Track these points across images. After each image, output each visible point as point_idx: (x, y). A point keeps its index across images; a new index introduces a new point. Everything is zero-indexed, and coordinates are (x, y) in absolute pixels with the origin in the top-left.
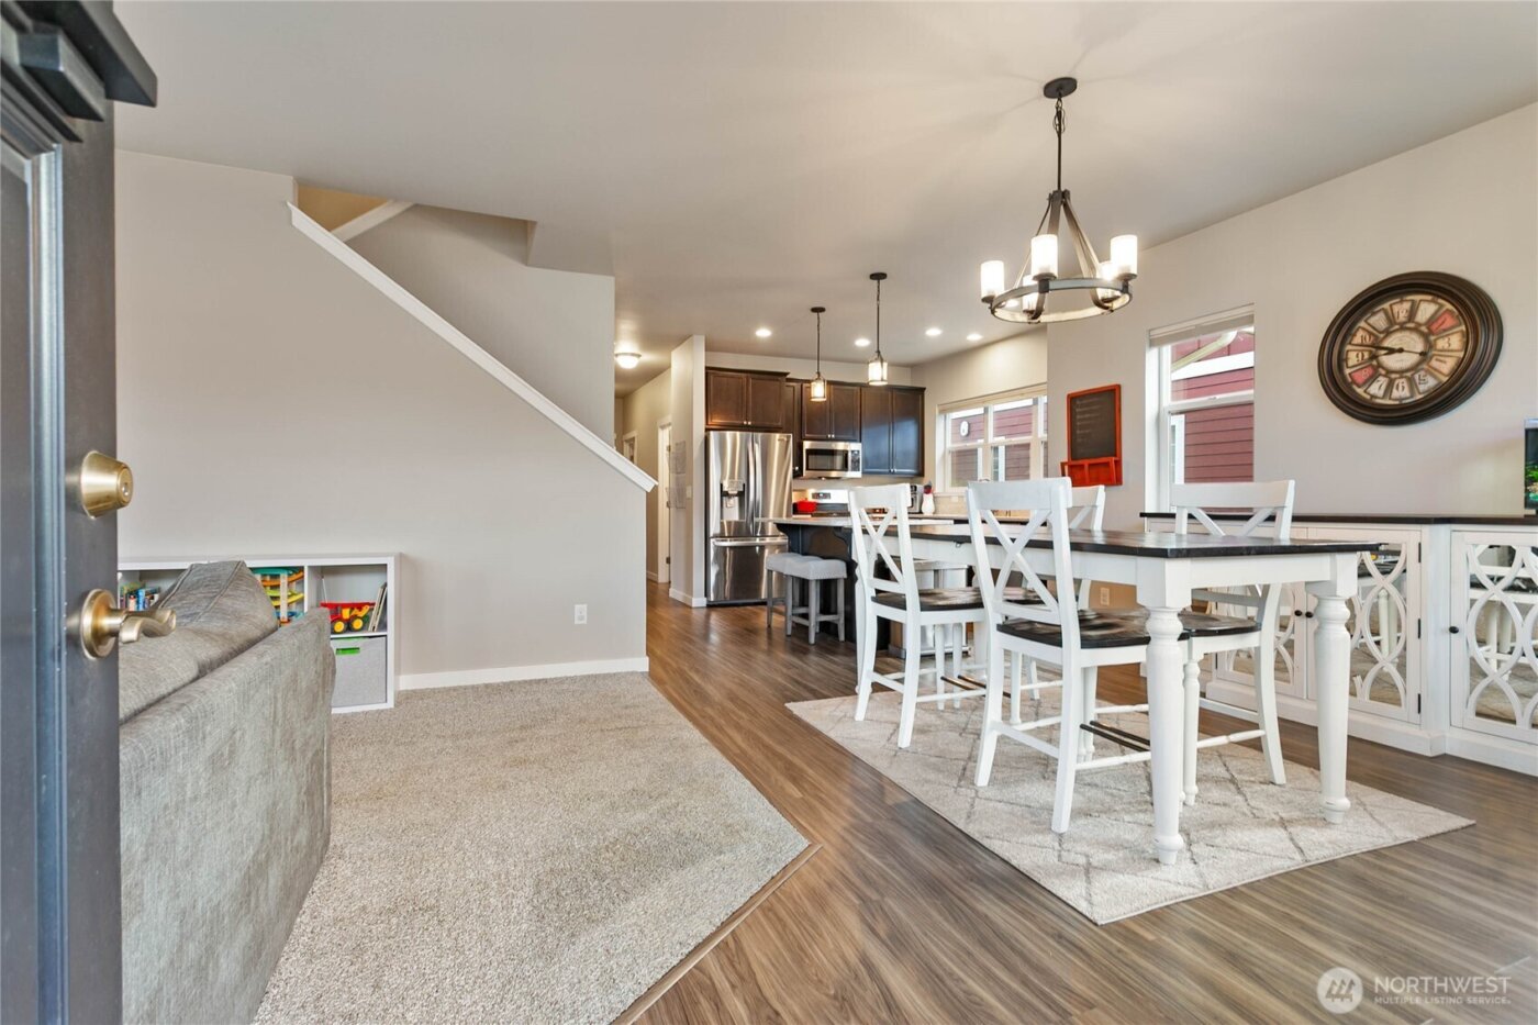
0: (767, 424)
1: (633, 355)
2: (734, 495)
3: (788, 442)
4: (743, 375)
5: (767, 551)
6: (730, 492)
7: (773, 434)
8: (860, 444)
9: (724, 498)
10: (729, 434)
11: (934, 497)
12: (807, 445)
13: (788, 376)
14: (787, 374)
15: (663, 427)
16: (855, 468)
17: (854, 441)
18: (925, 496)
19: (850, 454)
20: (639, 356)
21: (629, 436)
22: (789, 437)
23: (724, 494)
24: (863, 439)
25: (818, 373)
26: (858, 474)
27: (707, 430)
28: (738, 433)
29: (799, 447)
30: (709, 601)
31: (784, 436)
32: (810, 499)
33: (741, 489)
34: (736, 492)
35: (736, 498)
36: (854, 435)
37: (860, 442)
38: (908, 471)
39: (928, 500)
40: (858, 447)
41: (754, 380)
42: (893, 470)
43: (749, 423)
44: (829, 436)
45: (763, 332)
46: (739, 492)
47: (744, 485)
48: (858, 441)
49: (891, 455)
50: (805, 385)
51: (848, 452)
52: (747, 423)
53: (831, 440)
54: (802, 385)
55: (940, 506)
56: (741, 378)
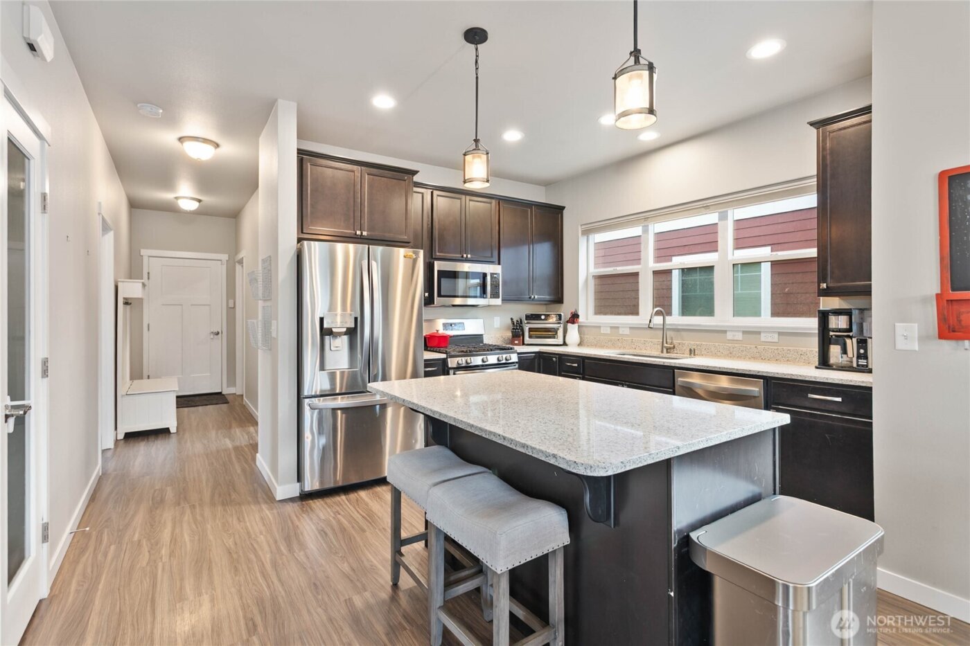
0: (388, 236)
1: (206, 141)
2: (340, 334)
3: (415, 261)
4: (355, 168)
5: (390, 411)
6: (334, 330)
7: (396, 249)
8: (500, 267)
9: (327, 338)
10: (340, 247)
11: (579, 326)
12: (438, 266)
13: (416, 178)
14: (414, 173)
16: (495, 295)
17: (492, 262)
18: (569, 325)
19: (489, 278)
20: (217, 146)
21: (240, 256)
22: (416, 254)
23: (325, 332)
24: (501, 262)
25: (476, 141)
26: (498, 301)
27: (300, 240)
28: (351, 246)
29: (429, 268)
30: (302, 487)
31: (410, 252)
32: (442, 331)
33: (353, 326)
34: (345, 330)
35: (345, 338)
36: (492, 256)
37: (499, 264)
38: (547, 297)
39: (573, 330)
40: (497, 269)
41: (371, 176)
42: (533, 297)
43: (365, 233)
44: (465, 256)
45: (384, 102)
46: (348, 328)
47: (356, 319)
48: (497, 262)
49: (531, 280)
50: (436, 193)
51: (485, 275)
52: (362, 233)
53: (467, 260)
54: (432, 193)
55: (586, 336)
56: (353, 171)
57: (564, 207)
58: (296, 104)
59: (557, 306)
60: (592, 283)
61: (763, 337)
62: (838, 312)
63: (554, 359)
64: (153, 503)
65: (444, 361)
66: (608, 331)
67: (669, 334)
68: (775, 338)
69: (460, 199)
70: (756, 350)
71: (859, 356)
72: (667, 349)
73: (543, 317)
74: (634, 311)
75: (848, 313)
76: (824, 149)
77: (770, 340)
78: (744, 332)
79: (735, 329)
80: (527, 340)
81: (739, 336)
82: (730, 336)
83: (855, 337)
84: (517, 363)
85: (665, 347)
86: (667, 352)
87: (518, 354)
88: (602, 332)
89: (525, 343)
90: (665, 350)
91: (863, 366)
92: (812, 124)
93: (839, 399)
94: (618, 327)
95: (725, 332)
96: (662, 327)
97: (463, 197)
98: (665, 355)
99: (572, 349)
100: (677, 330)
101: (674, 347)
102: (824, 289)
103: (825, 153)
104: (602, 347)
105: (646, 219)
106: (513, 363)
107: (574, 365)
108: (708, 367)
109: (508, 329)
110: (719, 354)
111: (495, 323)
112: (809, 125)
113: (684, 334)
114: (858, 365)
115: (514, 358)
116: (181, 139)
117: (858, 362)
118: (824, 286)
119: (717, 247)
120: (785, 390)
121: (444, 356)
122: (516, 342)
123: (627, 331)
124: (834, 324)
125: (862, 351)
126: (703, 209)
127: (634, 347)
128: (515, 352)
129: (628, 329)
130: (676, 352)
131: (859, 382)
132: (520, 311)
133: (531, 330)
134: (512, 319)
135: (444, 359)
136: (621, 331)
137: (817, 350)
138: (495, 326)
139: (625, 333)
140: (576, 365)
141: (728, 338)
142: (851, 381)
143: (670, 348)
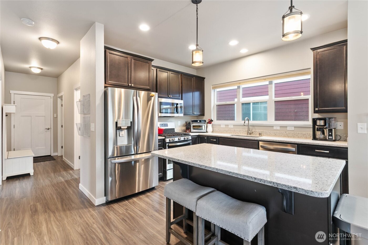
0: (143, 87)
2: (124, 129)
3: (155, 98)
4: (128, 56)
6: (122, 127)
9: (118, 131)
11: (212, 125)
13: (152, 63)
14: (152, 60)
15: (76, 90)
16: (181, 112)
17: (179, 99)
18: (209, 124)
19: (179, 105)
22: (155, 94)
23: (118, 128)
25: (197, 45)
26: (182, 115)
27: (105, 87)
30: (107, 198)
32: (160, 127)
33: (130, 125)
34: (126, 127)
35: (126, 131)
36: (179, 97)
37: (182, 100)
38: (199, 114)
39: (210, 126)
40: (181, 102)
41: (135, 61)
42: (194, 113)
43: (133, 85)
44: (169, 96)
45: (144, 27)
46: (128, 127)
47: (131, 122)
48: (181, 99)
49: (193, 106)
50: (158, 69)
51: (177, 104)
52: (131, 85)
53: (170, 98)
54: (157, 69)
55: (215, 129)
56: (127, 58)
57: (205, 78)
58: (103, 25)
59: (202, 117)
60: (215, 107)
61: (288, 128)
62: (320, 119)
63: (205, 138)
64: (32, 213)
65: (164, 140)
66: (224, 126)
67: (251, 127)
68: (293, 129)
69: (168, 73)
70: (285, 133)
71: (329, 135)
72: (250, 134)
73: (199, 121)
74: (233, 119)
75: (324, 119)
76: (316, 58)
77: (291, 129)
78: (280, 127)
79: (277, 125)
80: (192, 130)
81: (279, 128)
82: (275, 128)
83: (327, 128)
84: (191, 140)
85: (249, 133)
86: (250, 135)
87: (191, 136)
88: (221, 127)
89: (191, 131)
90: (249, 134)
91: (331, 139)
92: (311, 49)
93: (328, 152)
94: (228, 125)
95: (273, 127)
96: (248, 125)
97: (169, 72)
98: (249, 135)
99: (210, 133)
100: (253, 126)
101: (253, 133)
102: (317, 111)
103: (317, 60)
104: (222, 133)
105: (240, 83)
106: (189, 140)
107: (214, 140)
108: (273, 140)
109: (184, 126)
110: (270, 135)
111: (179, 124)
112: (310, 50)
113: (256, 127)
114: (329, 139)
115: (190, 138)
116: (40, 39)
117: (328, 137)
118: (317, 109)
119: (268, 93)
120: (305, 148)
121: (164, 138)
122: (188, 131)
123: (232, 127)
124: (318, 123)
125: (330, 133)
126: (263, 80)
127: (235, 132)
128: (190, 135)
129: (233, 126)
130: (253, 134)
131: (336, 145)
132: (189, 119)
133: (193, 126)
134: (186, 122)
135: (164, 139)
136: (229, 126)
137: (312, 133)
138: (179, 125)
139: (231, 127)
140: (215, 140)
141: (274, 129)
142: (333, 145)
143: (251, 133)
